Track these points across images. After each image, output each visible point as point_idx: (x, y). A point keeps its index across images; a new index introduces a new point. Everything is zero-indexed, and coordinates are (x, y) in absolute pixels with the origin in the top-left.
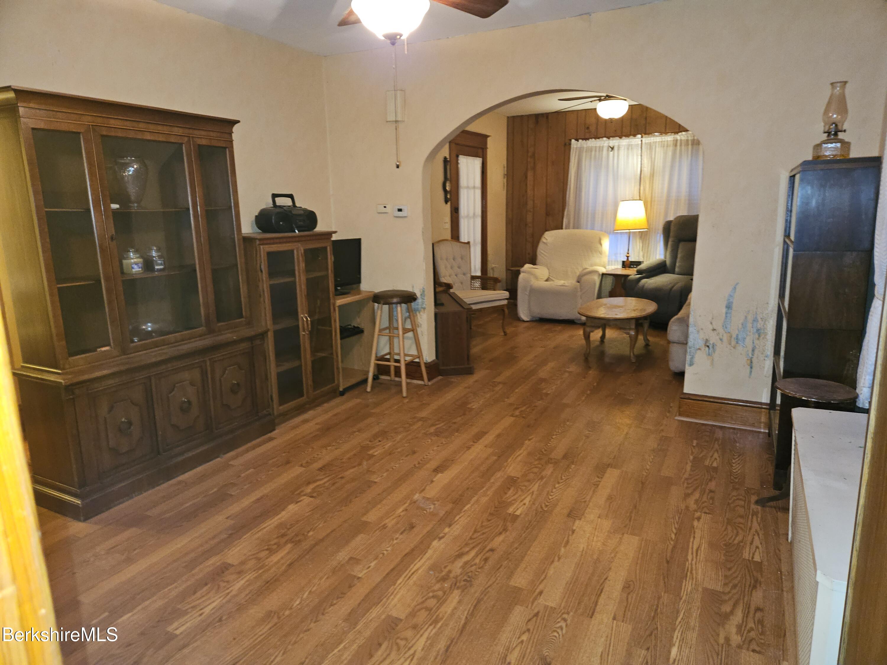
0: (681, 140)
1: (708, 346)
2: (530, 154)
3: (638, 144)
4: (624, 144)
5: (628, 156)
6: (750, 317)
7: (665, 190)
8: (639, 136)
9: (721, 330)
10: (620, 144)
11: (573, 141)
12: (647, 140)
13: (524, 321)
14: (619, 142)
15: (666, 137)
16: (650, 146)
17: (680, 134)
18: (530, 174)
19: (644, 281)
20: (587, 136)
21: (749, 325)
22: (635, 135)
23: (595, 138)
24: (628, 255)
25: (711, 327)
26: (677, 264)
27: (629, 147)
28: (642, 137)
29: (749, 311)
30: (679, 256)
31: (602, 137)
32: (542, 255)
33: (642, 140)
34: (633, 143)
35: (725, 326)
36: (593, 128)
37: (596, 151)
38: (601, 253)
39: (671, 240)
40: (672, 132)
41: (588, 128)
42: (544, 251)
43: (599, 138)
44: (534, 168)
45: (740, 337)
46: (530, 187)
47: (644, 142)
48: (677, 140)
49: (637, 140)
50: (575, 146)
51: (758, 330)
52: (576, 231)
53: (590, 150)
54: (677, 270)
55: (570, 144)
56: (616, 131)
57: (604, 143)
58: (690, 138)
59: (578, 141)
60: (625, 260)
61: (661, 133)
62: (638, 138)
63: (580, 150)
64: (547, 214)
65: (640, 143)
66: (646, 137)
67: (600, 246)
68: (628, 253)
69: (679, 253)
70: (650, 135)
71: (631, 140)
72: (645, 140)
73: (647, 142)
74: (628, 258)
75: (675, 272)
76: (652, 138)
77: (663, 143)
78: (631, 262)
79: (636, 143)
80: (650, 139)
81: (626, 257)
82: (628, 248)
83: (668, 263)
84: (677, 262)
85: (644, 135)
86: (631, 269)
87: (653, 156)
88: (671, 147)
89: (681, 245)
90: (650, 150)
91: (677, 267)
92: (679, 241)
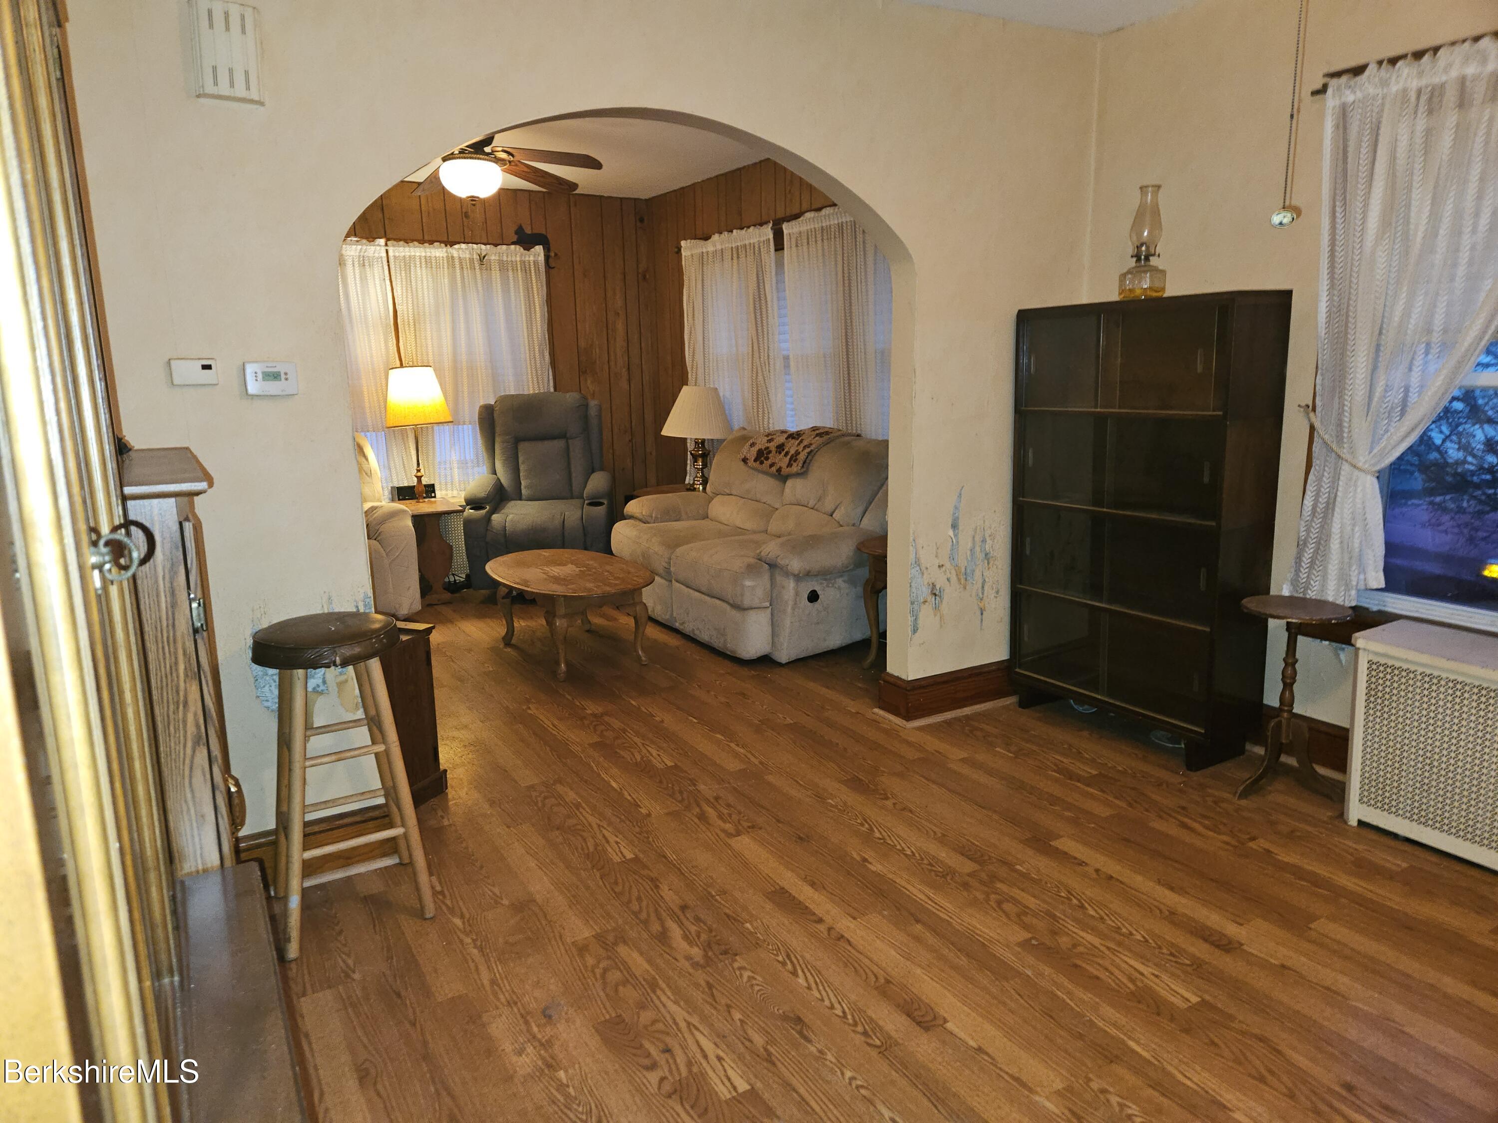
0: (459, 258)
1: (935, 595)
3: (382, 258)
4: (352, 253)
5: (363, 279)
6: (978, 539)
8: (382, 241)
9: (948, 565)
12: (399, 251)
16: (407, 263)
17: (456, 246)
21: (978, 549)
22: (370, 240)
24: (419, 474)
25: (937, 562)
26: (524, 483)
27: (364, 261)
28: (386, 245)
29: (976, 529)
30: (521, 467)
33: (387, 252)
34: (371, 255)
35: (952, 558)
38: (369, 475)
39: (498, 440)
40: (441, 242)
45: (968, 571)
47: (391, 254)
48: (452, 257)
49: (378, 248)
51: (986, 555)
54: (524, 491)
58: (474, 256)
61: (422, 242)
62: (379, 245)
65: (384, 255)
66: (393, 246)
67: (364, 460)
68: (419, 471)
69: (520, 461)
70: (402, 243)
71: (364, 247)
72: (394, 251)
73: (397, 254)
74: (419, 478)
75: (524, 497)
76: (407, 249)
77: (428, 260)
78: (425, 486)
79: (376, 255)
80: (401, 249)
81: (416, 477)
82: (418, 461)
83: (505, 481)
84: (522, 478)
85: (388, 240)
86: (426, 500)
87: (414, 284)
88: (446, 269)
89: (524, 446)
90: (405, 269)
91: (526, 487)
92: (518, 440)
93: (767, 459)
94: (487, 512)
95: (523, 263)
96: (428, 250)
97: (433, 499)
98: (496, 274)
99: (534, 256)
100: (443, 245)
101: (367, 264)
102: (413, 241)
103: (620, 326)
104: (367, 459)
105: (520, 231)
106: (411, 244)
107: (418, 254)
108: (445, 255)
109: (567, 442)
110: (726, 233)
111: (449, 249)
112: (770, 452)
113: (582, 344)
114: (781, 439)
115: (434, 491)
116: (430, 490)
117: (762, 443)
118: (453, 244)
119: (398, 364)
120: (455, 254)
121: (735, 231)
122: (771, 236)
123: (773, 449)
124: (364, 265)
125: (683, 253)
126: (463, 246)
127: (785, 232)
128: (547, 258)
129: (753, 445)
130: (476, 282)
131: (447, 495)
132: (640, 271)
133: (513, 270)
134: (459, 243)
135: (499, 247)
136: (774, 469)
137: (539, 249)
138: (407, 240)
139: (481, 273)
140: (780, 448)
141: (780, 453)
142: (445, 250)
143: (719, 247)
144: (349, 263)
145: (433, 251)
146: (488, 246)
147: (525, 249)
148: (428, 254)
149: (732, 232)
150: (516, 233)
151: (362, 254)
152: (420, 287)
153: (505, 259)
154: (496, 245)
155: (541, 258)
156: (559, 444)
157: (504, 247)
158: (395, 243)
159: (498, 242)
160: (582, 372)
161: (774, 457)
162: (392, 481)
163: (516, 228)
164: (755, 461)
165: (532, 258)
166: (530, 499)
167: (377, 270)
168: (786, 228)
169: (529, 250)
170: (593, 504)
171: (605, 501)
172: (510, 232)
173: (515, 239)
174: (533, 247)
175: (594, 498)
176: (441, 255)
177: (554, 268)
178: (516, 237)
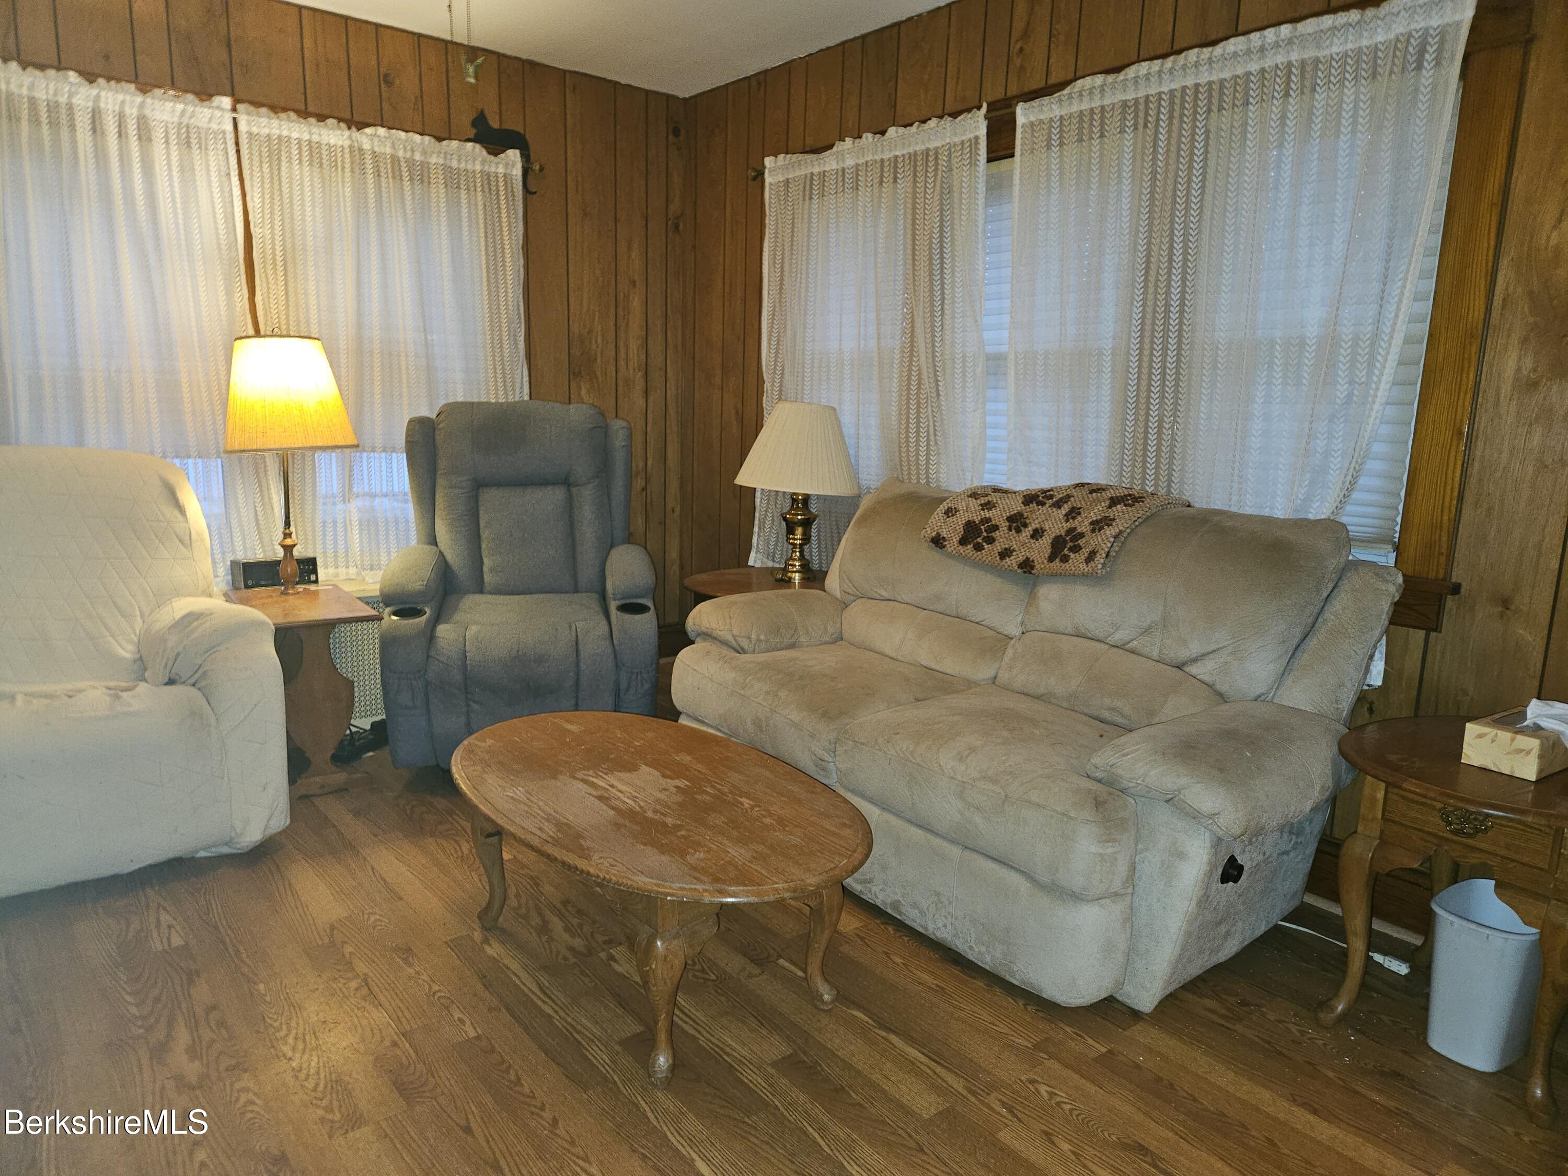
0: (374, 154)
3: (224, 132)
4: (163, 116)
5: (187, 169)
8: (225, 102)
10: (147, 112)
12: (259, 123)
14: (142, 106)
15: (322, 131)
16: (275, 148)
17: (368, 131)
19: (443, 630)
24: (288, 542)
26: (487, 562)
27: (188, 133)
28: (234, 110)
30: (485, 534)
31: (57, 68)
33: (235, 122)
34: (203, 123)
38: (186, 541)
39: (441, 482)
40: (340, 120)
47: (242, 127)
48: (361, 149)
49: (218, 113)
54: (487, 577)
57: (69, 94)
58: (401, 154)
61: (304, 114)
62: (219, 108)
65: (229, 127)
66: (248, 114)
67: (176, 513)
68: (287, 535)
69: (482, 524)
70: (264, 110)
71: (190, 109)
72: (249, 123)
73: (255, 130)
74: (288, 549)
75: (487, 587)
76: (275, 123)
77: (314, 148)
78: (301, 562)
79: (214, 126)
80: (264, 121)
81: (283, 546)
82: (287, 518)
84: (484, 553)
85: (237, 101)
86: (300, 588)
87: (285, 190)
88: (347, 170)
89: (490, 497)
90: (270, 162)
91: (491, 570)
92: (479, 485)
93: (990, 541)
94: (428, 621)
95: (487, 176)
96: (315, 130)
97: (313, 587)
98: (438, 192)
99: (506, 165)
100: (343, 125)
101: (194, 141)
102: (285, 110)
103: (636, 303)
104: (182, 513)
105: (480, 121)
106: (283, 115)
107: (295, 135)
108: (347, 143)
109: (569, 491)
110: (870, 135)
111: (355, 134)
112: (996, 528)
113: (575, 328)
114: (1016, 506)
115: (315, 571)
116: (308, 567)
117: (971, 511)
118: (361, 126)
119: (251, 332)
120: (367, 146)
121: (892, 131)
122: (982, 131)
123: (1004, 525)
124: (188, 144)
125: (768, 179)
126: (382, 131)
127: (1021, 119)
128: (526, 172)
129: (949, 512)
130: (403, 203)
131: (337, 575)
132: (670, 215)
133: (468, 189)
134: (375, 125)
135: (445, 143)
136: (1012, 562)
137: (513, 155)
138: (276, 109)
139: (413, 188)
140: (1017, 522)
141: (1018, 531)
142: (347, 133)
143: (850, 162)
144: (158, 135)
145: (324, 132)
146: (427, 138)
147: (489, 153)
148: (315, 138)
149: (883, 133)
150: (474, 124)
151: (185, 120)
152: (296, 198)
153: (455, 165)
154: (440, 139)
155: (517, 171)
156: (557, 494)
157: (455, 144)
158: (252, 108)
159: (443, 136)
160: (574, 374)
161: (1003, 539)
162: (233, 551)
163: (475, 115)
164: (963, 542)
165: (501, 170)
166: (499, 591)
167: (215, 158)
168: (1023, 114)
169: (496, 155)
170: (628, 608)
171: (650, 604)
172: (464, 120)
173: (472, 133)
174: (504, 151)
175: (629, 598)
176: (340, 143)
177: (535, 193)
178: (474, 131)
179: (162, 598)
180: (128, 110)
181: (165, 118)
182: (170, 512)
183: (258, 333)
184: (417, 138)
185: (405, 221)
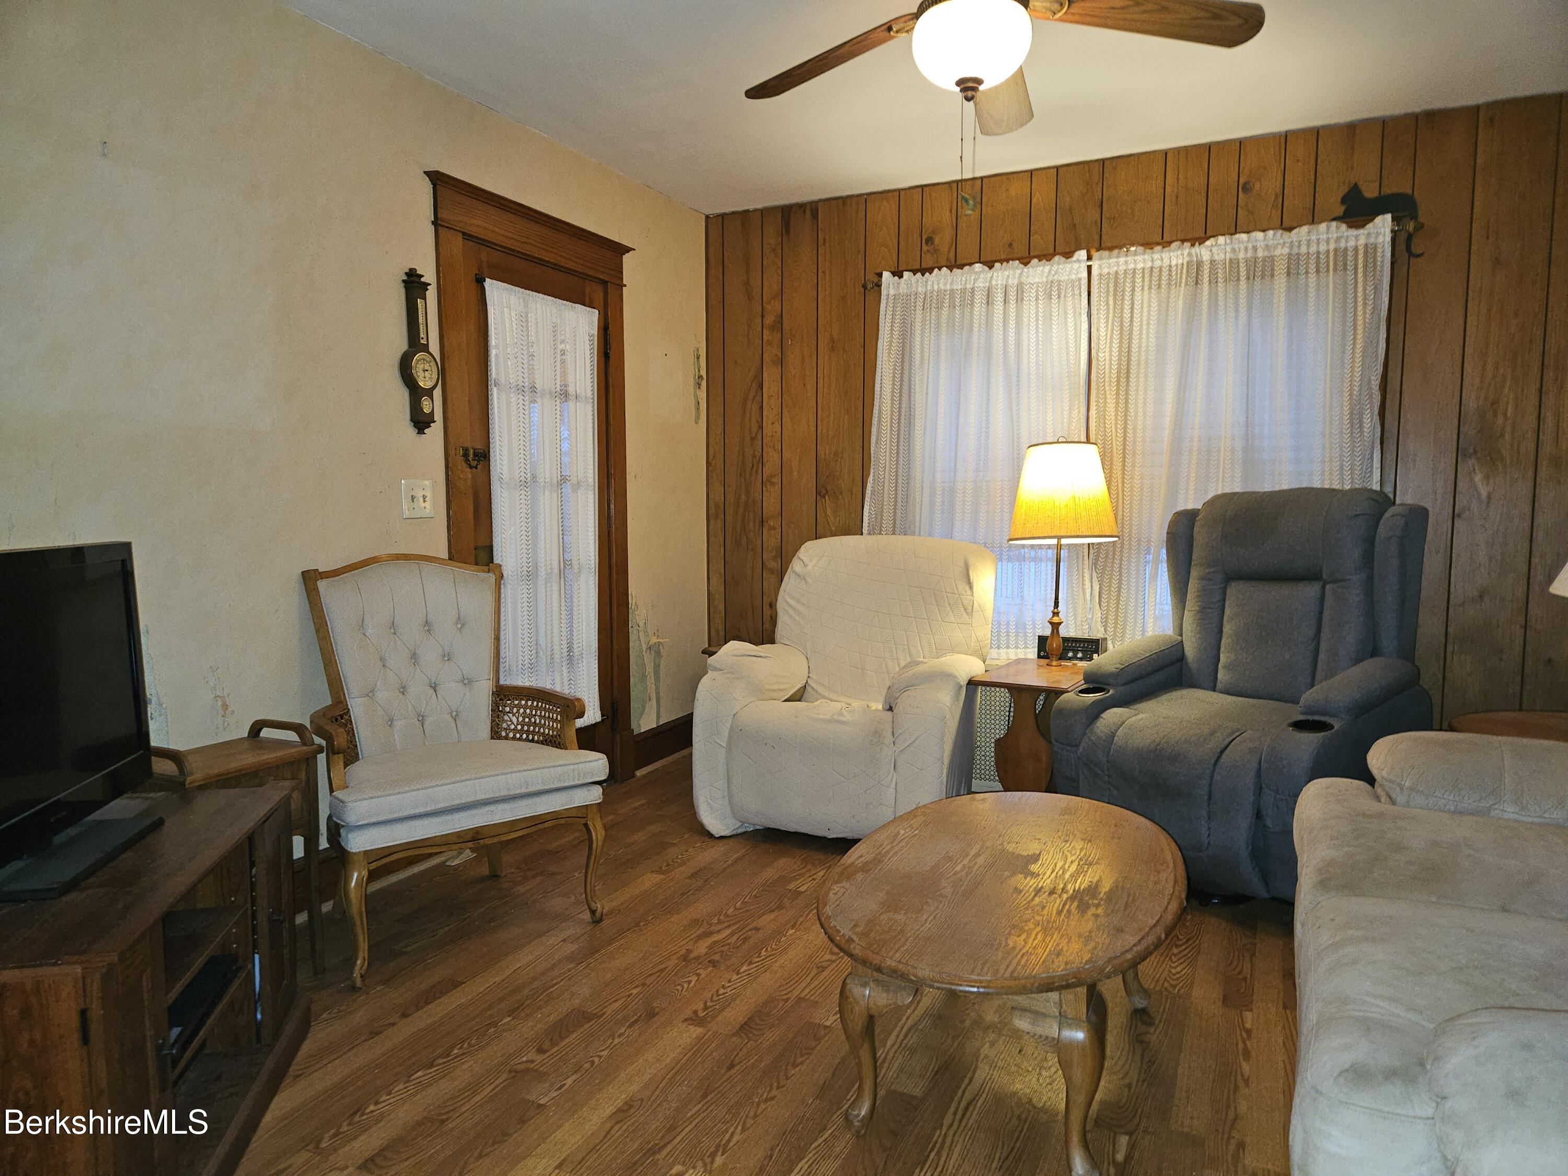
0: (1212, 262)
2: (769, 320)
3: (1080, 280)
5: (1048, 317)
7: (1168, 421)
8: (1082, 254)
10: (1024, 279)
11: (886, 275)
12: (1105, 264)
13: (710, 835)
14: (1020, 276)
15: (1165, 255)
16: (1116, 281)
17: (1208, 243)
18: (770, 375)
20: (928, 262)
22: (1068, 255)
23: (950, 268)
24: (1056, 620)
26: (1223, 658)
27: (1053, 290)
28: (1089, 258)
30: (1227, 629)
31: (971, 264)
32: (791, 612)
33: (1089, 267)
34: (1064, 277)
36: (943, 241)
37: (952, 306)
38: (969, 611)
39: (1194, 573)
40: (1183, 241)
41: (930, 240)
42: (798, 601)
43: (961, 267)
44: (781, 361)
46: (770, 415)
47: (1095, 272)
48: (1200, 262)
49: (1076, 265)
50: (892, 292)
52: (899, 539)
53: (936, 301)
54: (1223, 675)
55: (879, 286)
56: (1010, 245)
57: (975, 280)
58: (1241, 255)
59: (901, 277)
60: (1047, 632)
61: (1148, 245)
62: (1079, 261)
63: (907, 302)
64: (820, 493)
65: (1085, 274)
66: (1103, 257)
67: (967, 588)
68: (1056, 614)
69: (1226, 618)
70: (1115, 251)
71: (1056, 268)
72: (1101, 266)
73: (1105, 270)
74: (1055, 626)
75: (1219, 686)
76: (1124, 260)
77: (1155, 274)
78: (1066, 640)
79: (1073, 277)
80: (1113, 261)
81: (1050, 623)
82: (1057, 598)
83: (1190, 650)
84: (1222, 649)
85: (1094, 250)
86: (1066, 662)
87: (1126, 316)
88: (1183, 285)
89: (1235, 590)
90: (1115, 295)
91: (1225, 667)
92: (1231, 577)
94: (1104, 700)
96: (1159, 256)
97: (1082, 664)
98: (1281, 282)
99: (1370, 236)
100: (1187, 244)
104: (971, 588)
105: (1352, 194)
106: (1131, 251)
107: (1140, 265)
108: (1187, 259)
109: (1324, 587)
111: (1197, 249)
113: (1471, 401)
115: (1098, 645)
116: (1091, 647)
118: (1203, 240)
120: (1206, 257)
124: (1052, 297)
126: (1223, 239)
133: (1318, 272)
134: (1216, 235)
135: (1295, 231)
137: (1384, 221)
138: (1127, 246)
139: (1249, 286)
142: (1188, 251)
144: (1030, 295)
147: (1351, 226)
148: (1158, 262)
150: (1344, 200)
151: (1050, 279)
152: (1136, 322)
153: (1304, 250)
154: (1290, 229)
155: (1386, 236)
156: (1311, 591)
157: (1308, 228)
158: (1105, 254)
163: (1343, 191)
165: (1364, 240)
166: (1230, 692)
169: (1362, 226)
170: (1300, 726)
171: (1337, 725)
172: (1332, 199)
173: (1339, 210)
174: (1372, 220)
175: (1313, 713)
176: (1180, 262)
177: (1422, 254)
178: (1343, 208)
179: (940, 652)
180: (1010, 282)
181: (1037, 280)
182: (963, 586)
183: (1088, 441)
184: (1260, 235)
185: (1237, 317)
